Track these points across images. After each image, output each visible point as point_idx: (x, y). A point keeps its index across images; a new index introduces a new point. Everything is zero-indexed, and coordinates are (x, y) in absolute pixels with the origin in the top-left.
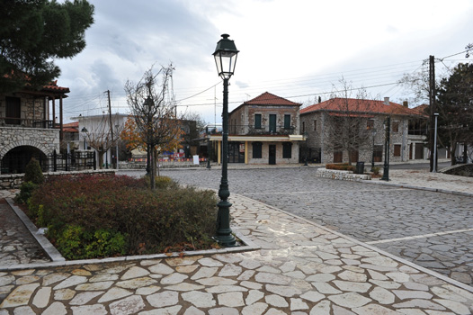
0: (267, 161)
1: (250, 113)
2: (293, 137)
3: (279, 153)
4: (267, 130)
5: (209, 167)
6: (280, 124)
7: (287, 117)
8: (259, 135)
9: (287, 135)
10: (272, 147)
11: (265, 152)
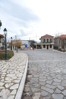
0: (46, 48)
1: (43, 39)
2: (52, 43)
3: (49, 47)
4: (46, 42)
5: (34, 50)
6: (49, 41)
7: (51, 39)
8: (45, 43)
9: (50, 43)
10: (48, 46)
11: (46, 47)
